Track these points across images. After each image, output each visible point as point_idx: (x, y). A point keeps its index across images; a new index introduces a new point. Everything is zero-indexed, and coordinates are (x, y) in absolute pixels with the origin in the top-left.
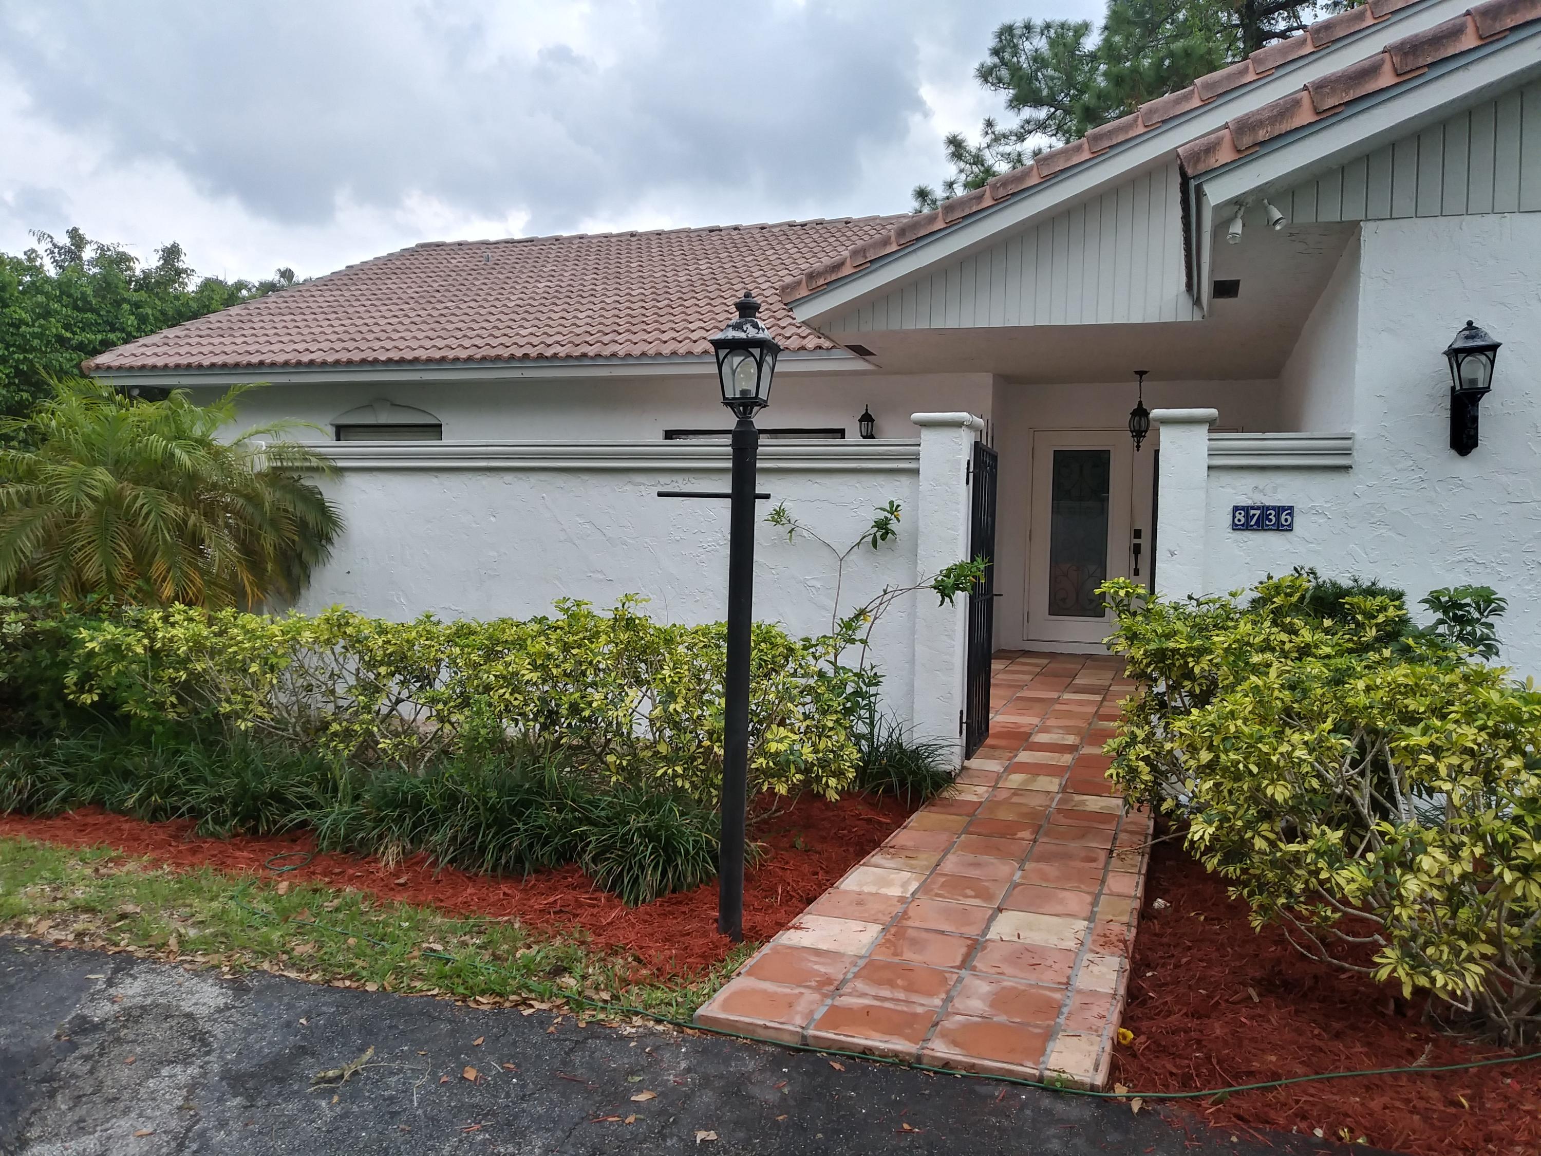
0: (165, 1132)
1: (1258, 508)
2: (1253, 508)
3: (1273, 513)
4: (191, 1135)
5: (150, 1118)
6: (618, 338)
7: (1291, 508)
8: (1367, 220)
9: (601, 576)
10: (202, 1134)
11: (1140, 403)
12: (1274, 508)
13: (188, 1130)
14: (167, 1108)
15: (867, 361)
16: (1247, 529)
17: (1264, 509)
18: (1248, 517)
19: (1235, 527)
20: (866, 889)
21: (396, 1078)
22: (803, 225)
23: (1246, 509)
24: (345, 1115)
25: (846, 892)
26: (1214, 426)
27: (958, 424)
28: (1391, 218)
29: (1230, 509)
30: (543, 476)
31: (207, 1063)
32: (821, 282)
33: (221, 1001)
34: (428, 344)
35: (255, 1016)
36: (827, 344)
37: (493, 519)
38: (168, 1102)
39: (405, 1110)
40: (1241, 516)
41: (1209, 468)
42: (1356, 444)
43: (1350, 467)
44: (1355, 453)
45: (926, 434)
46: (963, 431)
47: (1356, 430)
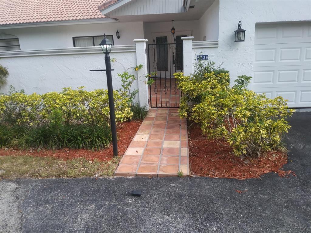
0: (17, 218)
2: (201, 56)
4: (23, 217)
5: (13, 216)
6: (58, 16)
7: (208, 55)
9: (69, 78)
10: (25, 217)
11: (173, 27)
12: (205, 56)
13: (22, 216)
14: (15, 213)
15: (117, 21)
16: (200, 60)
17: (203, 56)
18: (200, 58)
19: (198, 59)
20: (138, 140)
21: (60, 197)
24: (53, 207)
25: (135, 142)
26: (193, 40)
29: (196, 56)
30: (52, 57)
31: (19, 201)
32: (107, 6)
33: (16, 186)
34: (12, 19)
35: (25, 189)
37: (42, 67)
38: (15, 211)
39: (65, 204)
41: (193, 48)
42: (219, 43)
43: (218, 47)
44: (219, 44)
45: (137, 44)
46: (144, 43)
47: (219, 40)
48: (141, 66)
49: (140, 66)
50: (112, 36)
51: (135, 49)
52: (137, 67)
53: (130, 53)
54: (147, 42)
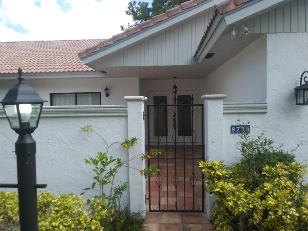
1: (239, 126)
2: (237, 126)
3: (244, 127)
6: (34, 68)
7: (249, 126)
8: (268, 33)
11: (175, 85)
15: (106, 75)
16: (236, 133)
17: (241, 126)
18: (236, 129)
19: (232, 132)
22: (87, 40)
23: (235, 127)
27: (140, 100)
28: (276, 33)
29: (229, 127)
32: (91, 52)
36: (94, 70)
40: (234, 129)
41: (223, 113)
42: (268, 105)
43: (267, 112)
44: (268, 108)
45: (129, 104)
46: (142, 102)
47: (268, 100)
48: (134, 140)
49: (132, 140)
50: (100, 93)
51: (126, 112)
52: (127, 142)
53: (118, 118)
54: (145, 102)
